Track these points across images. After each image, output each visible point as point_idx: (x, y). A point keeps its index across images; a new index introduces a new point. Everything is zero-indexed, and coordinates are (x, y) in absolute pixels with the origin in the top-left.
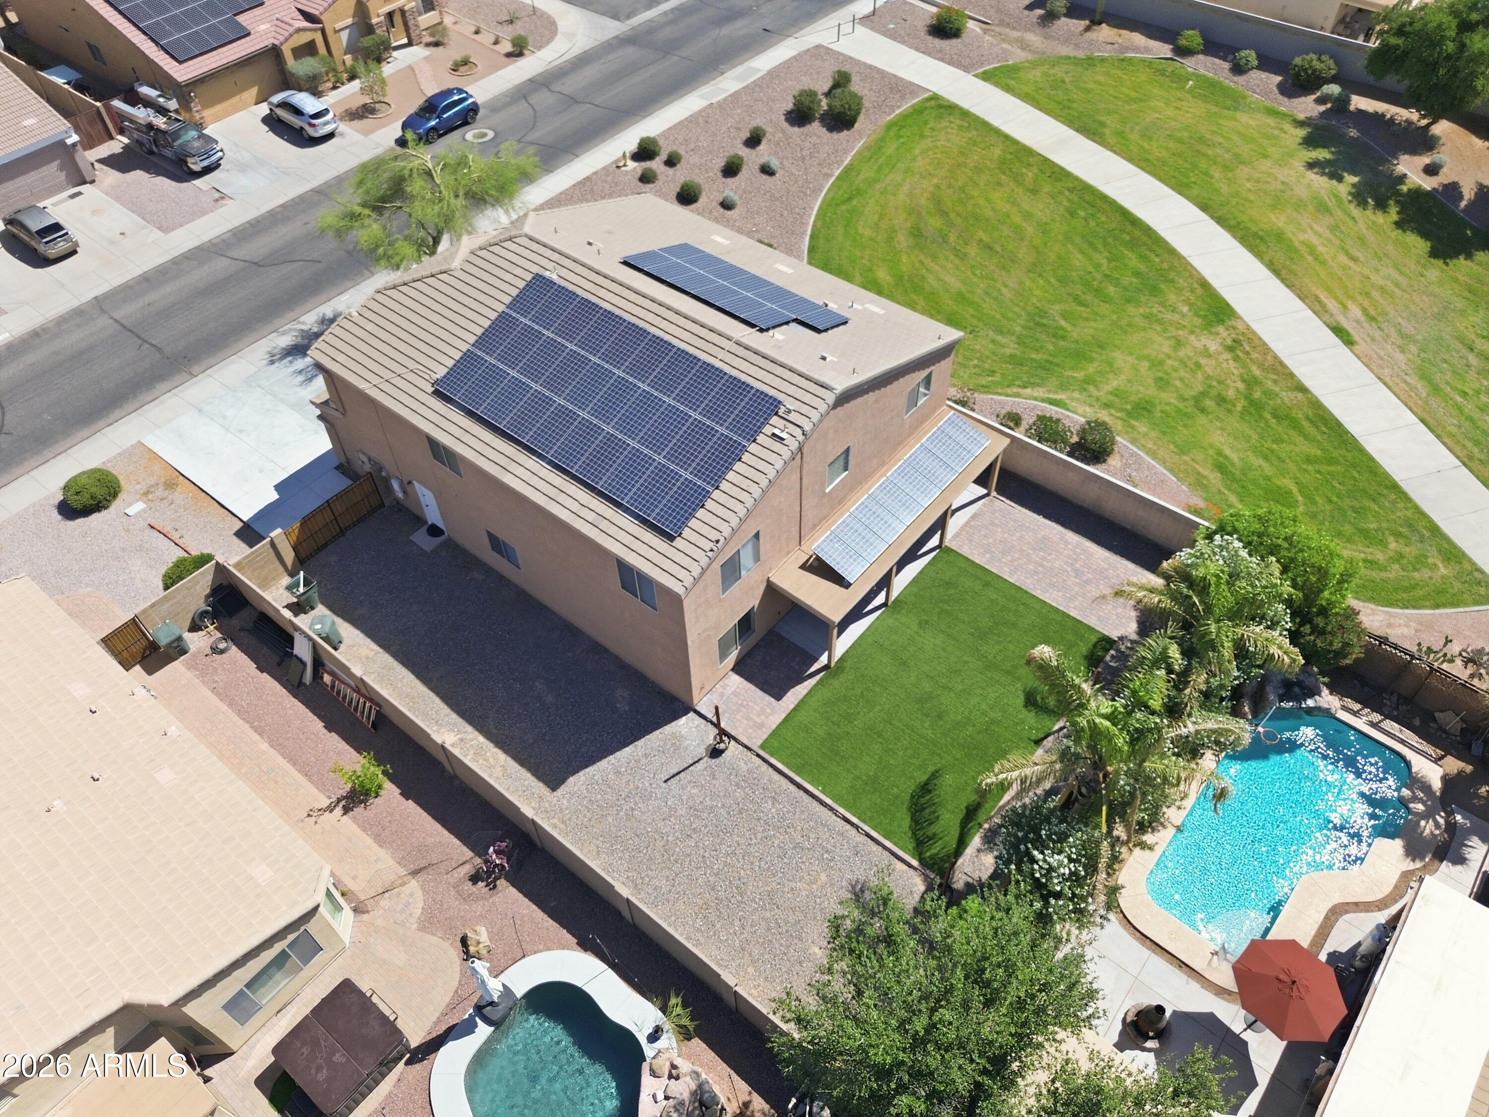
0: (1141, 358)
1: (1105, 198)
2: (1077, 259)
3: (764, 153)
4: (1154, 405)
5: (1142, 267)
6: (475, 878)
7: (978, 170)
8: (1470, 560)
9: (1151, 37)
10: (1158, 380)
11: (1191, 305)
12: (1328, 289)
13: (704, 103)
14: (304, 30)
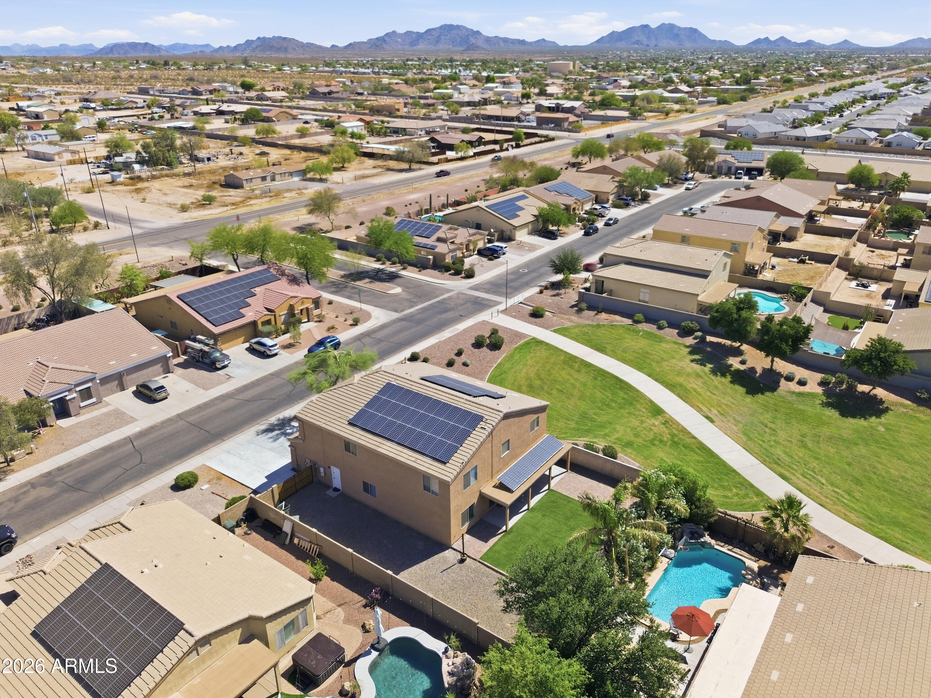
0: (627, 427)
1: (608, 373)
2: (598, 394)
3: (463, 358)
4: (633, 443)
5: (625, 396)
6: (365, 606)
7: (554, 364)
8: (766, 496)
9: (623, 317)
10: (634, 434)
11: (646, 409)
12: (703, 403)
13: (437, 341)
14: (268, 315)
